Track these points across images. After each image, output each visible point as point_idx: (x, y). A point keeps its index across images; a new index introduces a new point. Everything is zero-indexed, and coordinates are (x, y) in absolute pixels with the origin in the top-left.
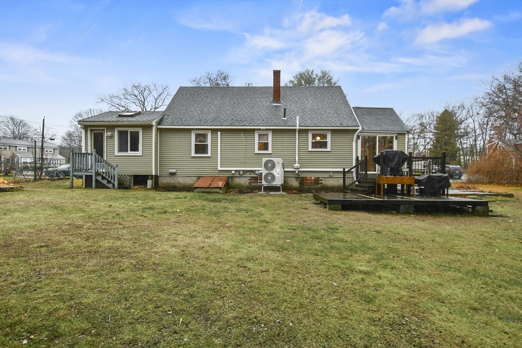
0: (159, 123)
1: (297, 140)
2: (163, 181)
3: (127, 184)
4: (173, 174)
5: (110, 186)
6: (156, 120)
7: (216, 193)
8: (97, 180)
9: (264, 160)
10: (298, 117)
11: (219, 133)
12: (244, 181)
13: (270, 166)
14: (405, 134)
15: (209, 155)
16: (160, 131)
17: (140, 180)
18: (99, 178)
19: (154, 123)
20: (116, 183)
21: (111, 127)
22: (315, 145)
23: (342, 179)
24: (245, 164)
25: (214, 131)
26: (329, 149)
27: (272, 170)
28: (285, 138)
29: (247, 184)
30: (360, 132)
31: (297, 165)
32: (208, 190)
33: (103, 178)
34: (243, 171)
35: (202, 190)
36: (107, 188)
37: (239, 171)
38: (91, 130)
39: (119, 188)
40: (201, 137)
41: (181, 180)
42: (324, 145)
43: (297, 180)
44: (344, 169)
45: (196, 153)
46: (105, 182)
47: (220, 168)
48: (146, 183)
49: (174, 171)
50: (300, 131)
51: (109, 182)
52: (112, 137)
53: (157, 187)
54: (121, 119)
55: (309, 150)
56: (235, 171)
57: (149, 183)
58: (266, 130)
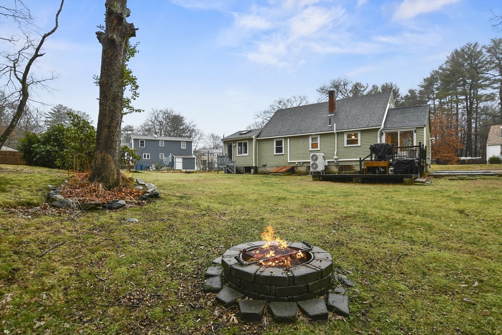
0: (258, 136)
1: (336, 140)
2: (260, 170)
3: (242, 172)
4: (265, 166)
5: (233, 172)
6: (256, 135)
7: (280, 175)
8: (227, 169)
9: (311, 154)
10: (335, 124)
11: (288, 139)
12: (303, 169)
13: (315, 158)
14: (423, 127)
15: (283, 153)
16: (259, 141)
17: (248, 170)
18: (228, 168)
19: (253, 137)
20: (235, 171)
21: (235, 141)
22: (349, 142)
23: (359, 166)
24: (304, 158)
25: (286, 138)
26: (359, 144)
27: (316, 161)
28: (328, 140)
29: (305, 171)
30: (382, 130)
31: (335, 157)
32: (276, 174)
33: (230, 168)
34: (302, 162)
35: (273, 174)
36: (232, 173)
37: (300, 162)
38: (227, 144)
39: (236, 173)
40: (279, 143)
41: (269, 169)
42: (356, 141)
43: (337, 168)
44: (360, 158)
45: (276, 153)
46: (230, 170)
47: (289, 161)
48: (251, 172)
49: (265, 164)
50: (338, 133)
51: (232, 170)
52: (235, 146)
53: (256, 172)
54: (241, 136)
55: (345, 146)
56: (298, 162)
57: (252, 170)
58: (316, 134)
